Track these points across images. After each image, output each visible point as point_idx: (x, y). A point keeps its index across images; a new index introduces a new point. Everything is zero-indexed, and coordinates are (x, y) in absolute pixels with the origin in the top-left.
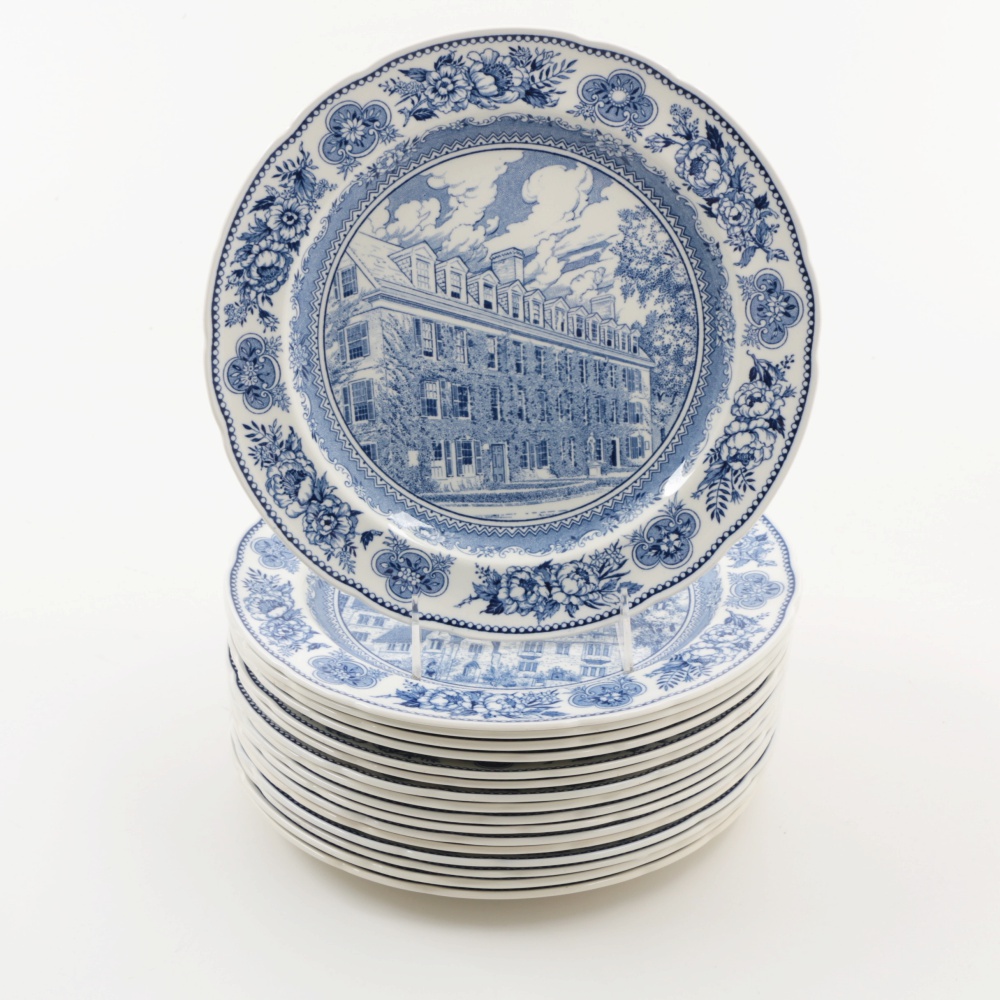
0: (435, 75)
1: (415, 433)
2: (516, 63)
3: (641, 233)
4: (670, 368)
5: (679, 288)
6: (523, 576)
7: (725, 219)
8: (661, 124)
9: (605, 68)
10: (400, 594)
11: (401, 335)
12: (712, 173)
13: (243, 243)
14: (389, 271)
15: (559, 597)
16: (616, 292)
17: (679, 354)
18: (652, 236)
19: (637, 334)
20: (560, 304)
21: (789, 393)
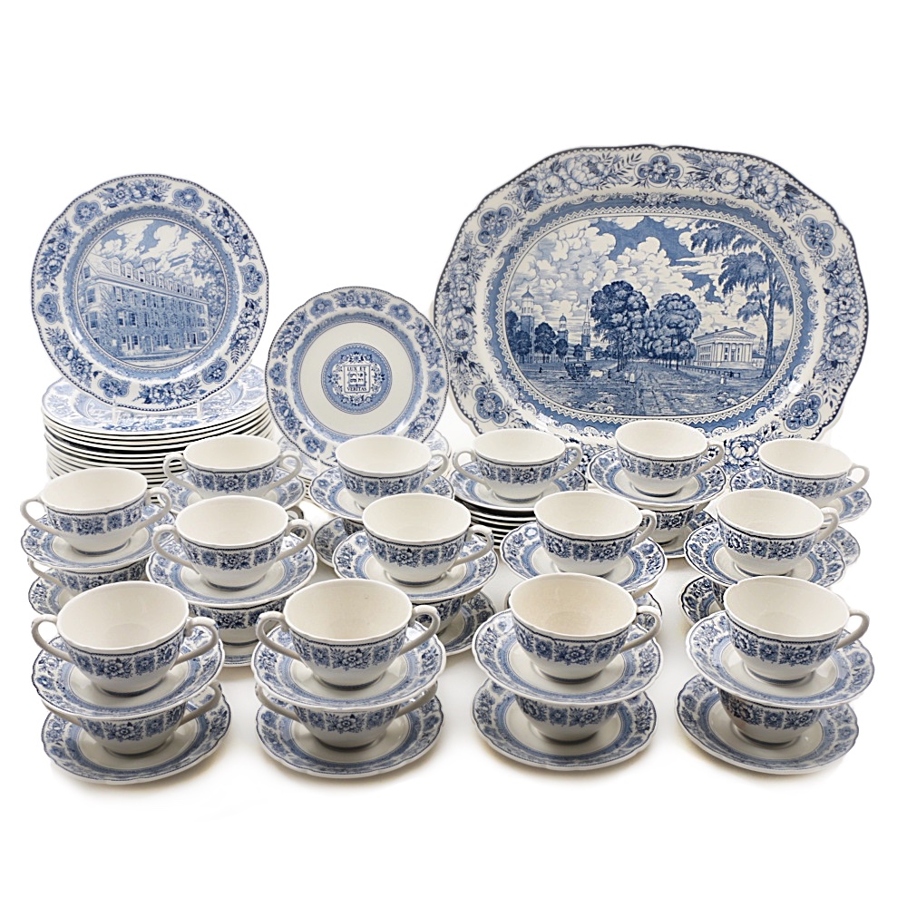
0: (117, 190)
1: (115, 332)
2: (148, 185)
3: (201, 251)
4: (215, 304)
5: (218, 272)
6: (159, 388)
7: (232, 244)
8: (205, 208)
9: (183, 187)
10: (109, 396)
11: (108, 292)
12: (226, 226)
13: (43, 257)
14: (102, 268)
15: (174, 396)
16: (192, 274)
17: (219, 298)
18: (205, 252)
19: (202, 291)
20: (171, 279)
21: (261, 311)
